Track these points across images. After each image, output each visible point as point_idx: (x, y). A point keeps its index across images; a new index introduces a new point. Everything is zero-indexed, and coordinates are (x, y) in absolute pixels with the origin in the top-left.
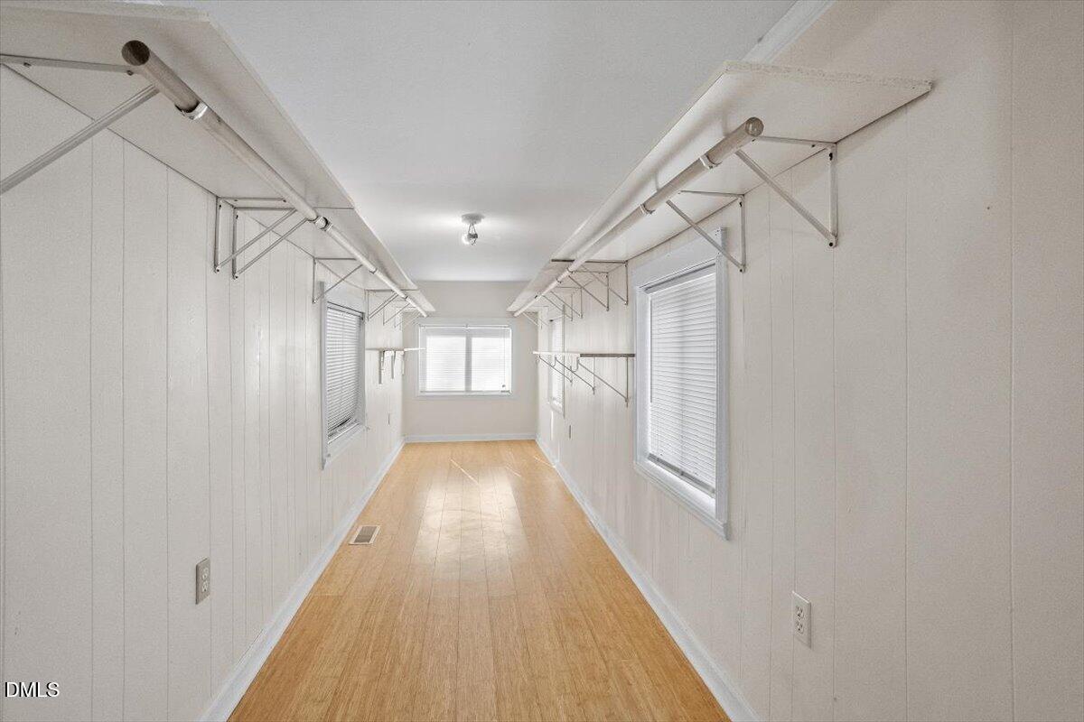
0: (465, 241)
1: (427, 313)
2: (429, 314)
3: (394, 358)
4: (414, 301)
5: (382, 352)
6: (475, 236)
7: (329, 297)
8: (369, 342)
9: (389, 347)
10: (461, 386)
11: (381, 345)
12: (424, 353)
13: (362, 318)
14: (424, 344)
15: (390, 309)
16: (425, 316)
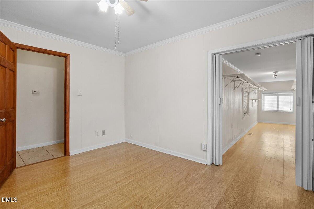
0: (273, 76)
1: (264, 90)
2: (265, 91)
3: (255, 101)
4: (261, 88)
5: (253, 100)
6: (276, 76)
7: (244, 90)
8: (250, 98)
9: (254, 99)
10: (276, 109)
11: (253, 98)
12: (264, 100)
13: (249, 93)
14: (264, 98)
15: (254, 91)
16: (264, 91)
